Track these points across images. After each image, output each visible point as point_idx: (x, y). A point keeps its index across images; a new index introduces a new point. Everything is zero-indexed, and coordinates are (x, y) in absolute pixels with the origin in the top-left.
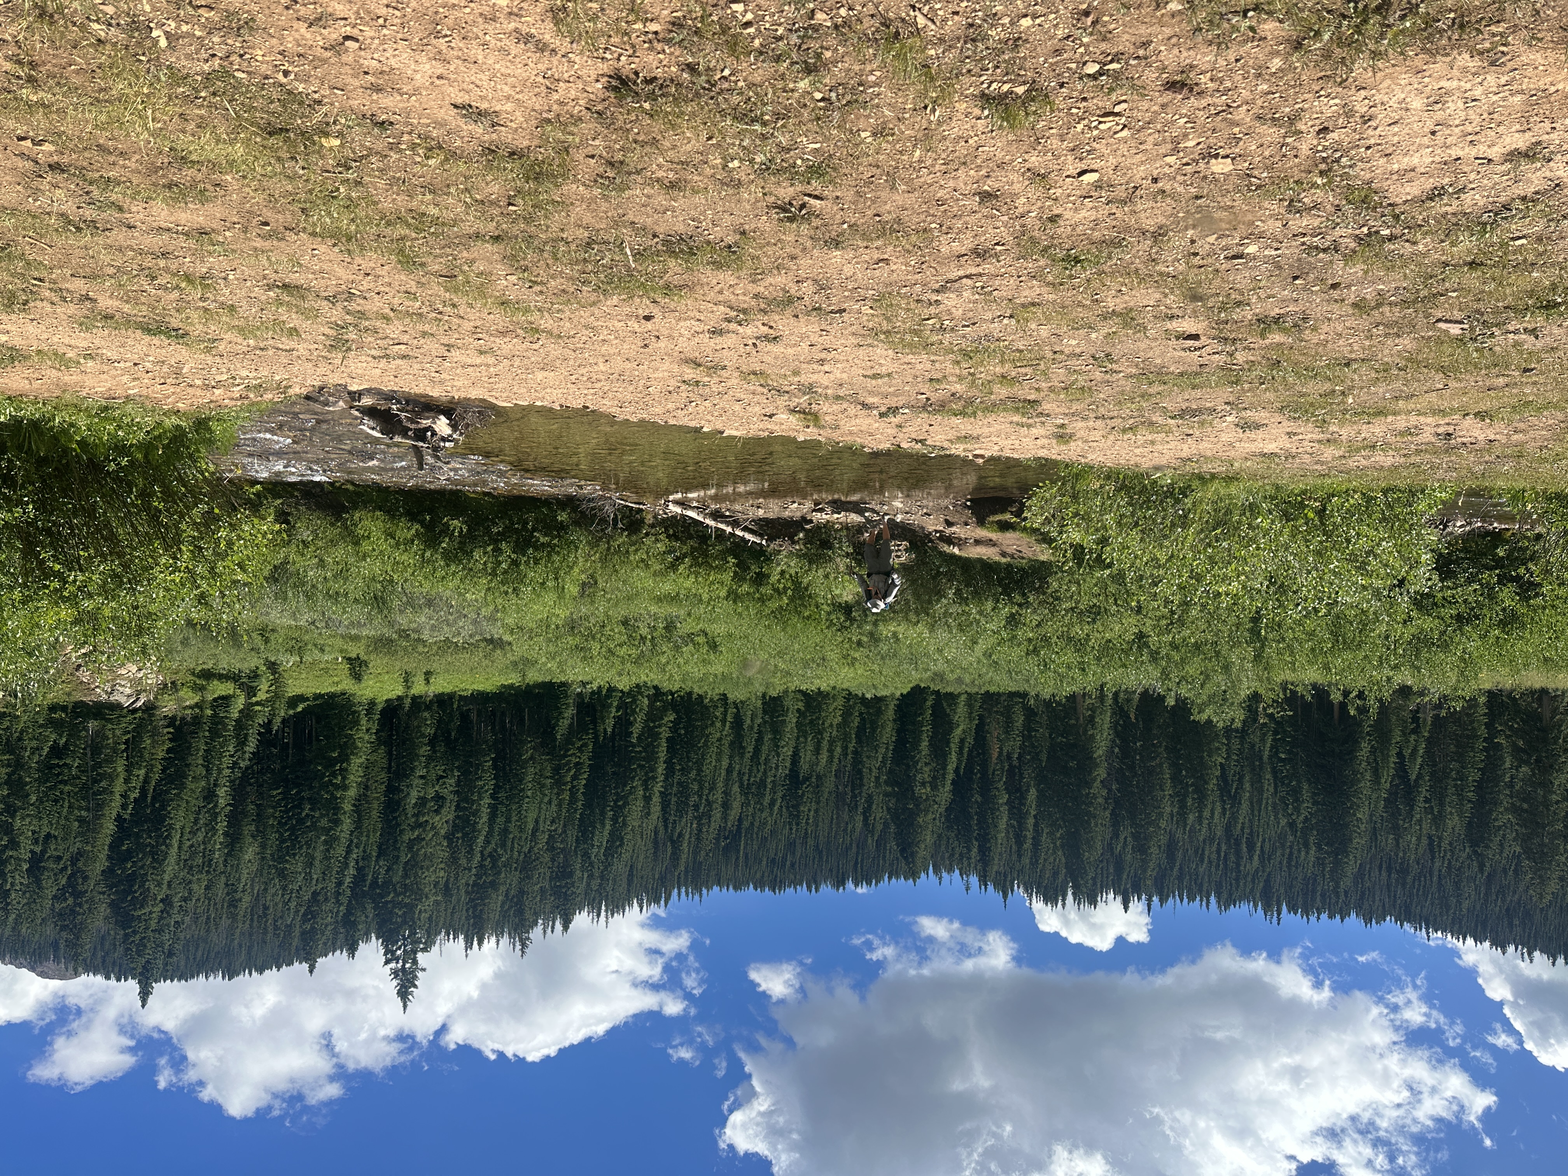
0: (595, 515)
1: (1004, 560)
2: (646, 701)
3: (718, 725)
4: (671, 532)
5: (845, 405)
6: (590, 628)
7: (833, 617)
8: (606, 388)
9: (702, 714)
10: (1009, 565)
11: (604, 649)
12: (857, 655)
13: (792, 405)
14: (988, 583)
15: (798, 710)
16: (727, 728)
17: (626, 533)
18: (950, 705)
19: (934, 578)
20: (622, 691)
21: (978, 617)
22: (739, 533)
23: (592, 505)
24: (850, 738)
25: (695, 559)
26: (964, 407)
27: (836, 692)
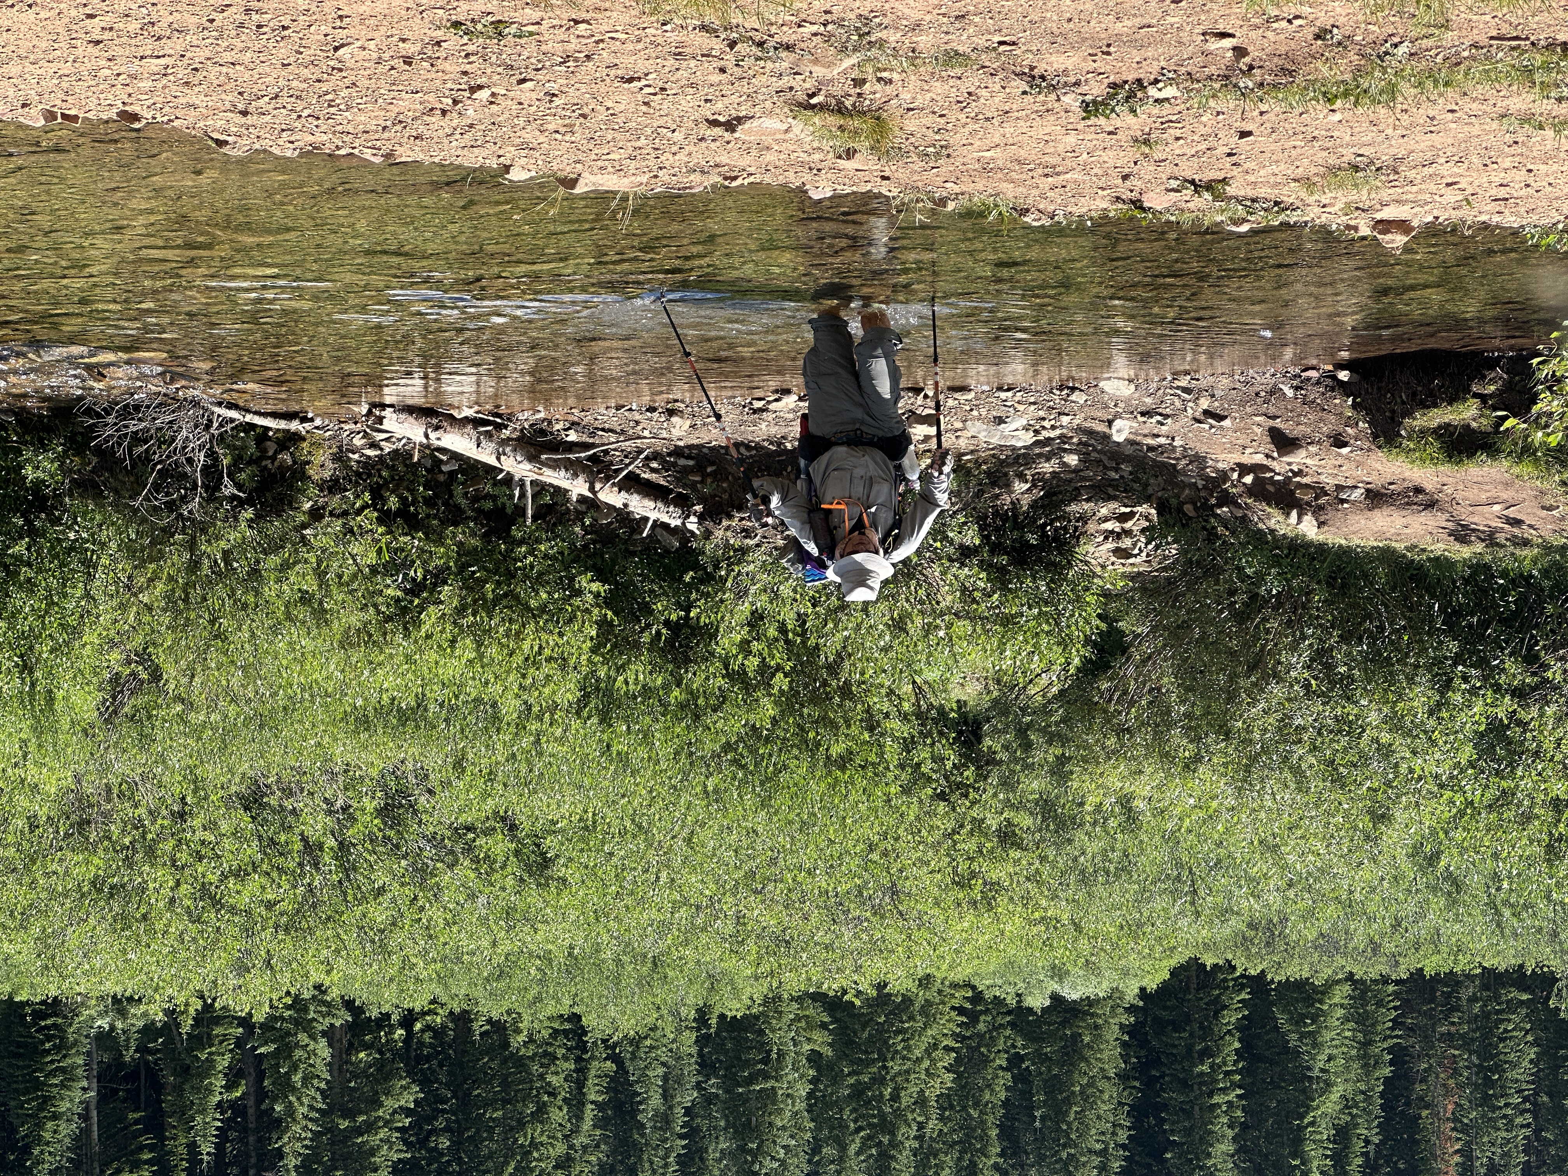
0: (146, 458)
1: (1465, 552)
2: (323, 1050)
3: (558, 1115)
4: (393, 503)
5: (972, 80)
6: (138, 824)
7: (922, 754)
8: (201, 55)
9: (505, 1084)
10: (1479, 568)
11: (184, 888)
12: (998, 873)
13: (802, 85)
14: (1413, 627)
15: (814, 1058)
16: (587, 1124)
17: (249, 513)
18: (1298, 1021)
19: (1241, 617)
20: (246, 1022)
21: (1385, 738)
22: (610, 496)
23: (134, 426)
24: (984, 1138)
25: (472, 586)
26: (1358, 71)
27: (931, 994)
